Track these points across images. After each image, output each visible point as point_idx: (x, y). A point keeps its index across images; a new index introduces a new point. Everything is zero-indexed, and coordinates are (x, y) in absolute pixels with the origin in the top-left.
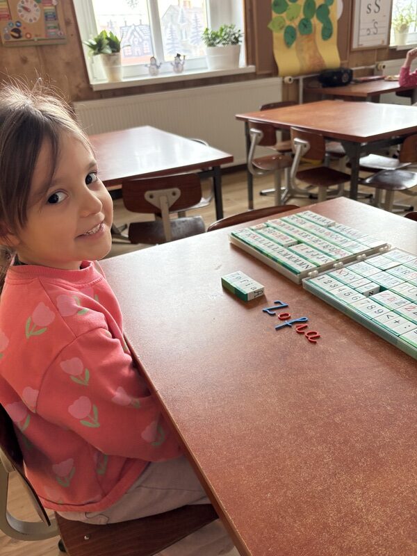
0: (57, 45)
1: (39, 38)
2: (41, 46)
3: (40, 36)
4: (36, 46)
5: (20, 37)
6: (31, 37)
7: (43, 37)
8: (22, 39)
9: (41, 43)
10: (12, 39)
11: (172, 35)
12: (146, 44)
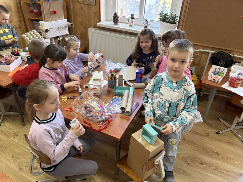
0: (92, 5)
4: (86, 4)
7: (88, 1)
11: (149, 9)
12: (136, 10)
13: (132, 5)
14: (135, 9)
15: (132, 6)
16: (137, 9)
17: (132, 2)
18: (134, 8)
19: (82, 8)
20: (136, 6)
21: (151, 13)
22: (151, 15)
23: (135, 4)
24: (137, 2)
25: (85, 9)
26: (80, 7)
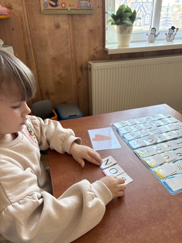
0: (85, 15)
1: (72, 8)
2: (72, 15)
3: (73, 6)
4: (68, 15)
5: (56, 5)
6: (65, 7)
7: (75, 7)
8: (57, 8)
9: (73, 12)
10: (50, 7)
11: (167, 12)
12: (148, 17)
13: (142, 8)
14: (146, 14)
15: (141, 11)
16: (149, 14)
17: (141, 4)
18: (144, 14)
19: (57, 27)
20: (148, 9)
21: (169, 18)
22: (169, 21)
23: (146, 6)
24: (149, 2)
25: (67, 26)
26: (53, 23)
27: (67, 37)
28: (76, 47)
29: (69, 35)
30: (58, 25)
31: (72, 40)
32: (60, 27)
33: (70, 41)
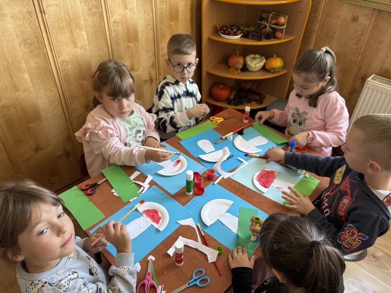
19: (355, 19)
25: (368, 22)
26: (352, 15)
27: (362, 35)
28: (368, 51)
29: (365, 33)
30: (356, 18)
31: (366, 40)
32: (358, 21)
33: (363, 40)
